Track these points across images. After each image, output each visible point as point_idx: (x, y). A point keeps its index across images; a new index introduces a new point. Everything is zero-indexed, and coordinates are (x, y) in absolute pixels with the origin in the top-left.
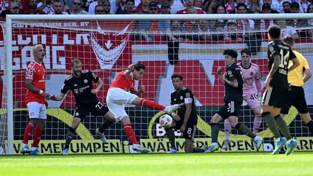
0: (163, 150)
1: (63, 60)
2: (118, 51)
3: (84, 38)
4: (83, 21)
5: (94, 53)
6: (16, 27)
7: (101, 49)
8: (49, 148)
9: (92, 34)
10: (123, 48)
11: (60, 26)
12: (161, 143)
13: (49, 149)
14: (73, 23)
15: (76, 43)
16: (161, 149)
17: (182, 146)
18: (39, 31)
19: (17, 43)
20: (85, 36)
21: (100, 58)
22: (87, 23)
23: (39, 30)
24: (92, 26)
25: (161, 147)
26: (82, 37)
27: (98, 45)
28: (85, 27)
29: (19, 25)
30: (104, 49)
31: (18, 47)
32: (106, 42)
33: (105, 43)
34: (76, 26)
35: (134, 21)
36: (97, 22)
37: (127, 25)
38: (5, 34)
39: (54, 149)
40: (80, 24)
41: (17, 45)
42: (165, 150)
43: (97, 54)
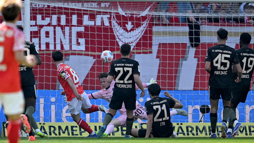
0: (182, 134)
1: (82, 41)
2: (139, 33)
3: (104, 20)
4: (103, 2)
5: (114, 35)
6: (35, 7)
7: (122, 31)
8: (67, 130)
9: (113, 15)
10: (143, 30)
11: (80, 6)
12: (181, 127)
13: (66, 132)
14: (93, 4)
15: (96, 24)
16: (180, 133)
17: (201, 130)
18: (57, 12)
19: (36, 23)
20: (106, 17)
21: (120, 40)
22: (108, 4)
23: (58, 10)
24: (113, 7)
25: (180, 131)
26: (102, 18)
27: (118, 27)
28: (105, 8)
29: (39, 5)
30: (125, 31)
31: (37, 27)
32: (127, 23)
33: (126, 25)
34: (96, 6)
35: (155, 2)
36: (118, 3)
37: (148, 7)
38: (24, 14)
39: (72, 132)
40: (101, 5)
41: (36, 25)
42: (184, 134)
43: (117, 36)
